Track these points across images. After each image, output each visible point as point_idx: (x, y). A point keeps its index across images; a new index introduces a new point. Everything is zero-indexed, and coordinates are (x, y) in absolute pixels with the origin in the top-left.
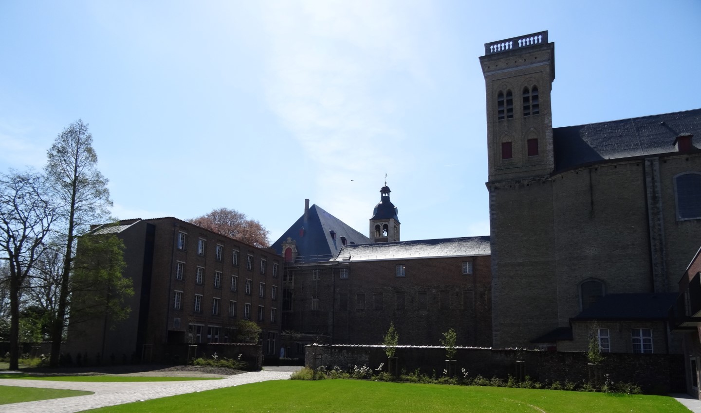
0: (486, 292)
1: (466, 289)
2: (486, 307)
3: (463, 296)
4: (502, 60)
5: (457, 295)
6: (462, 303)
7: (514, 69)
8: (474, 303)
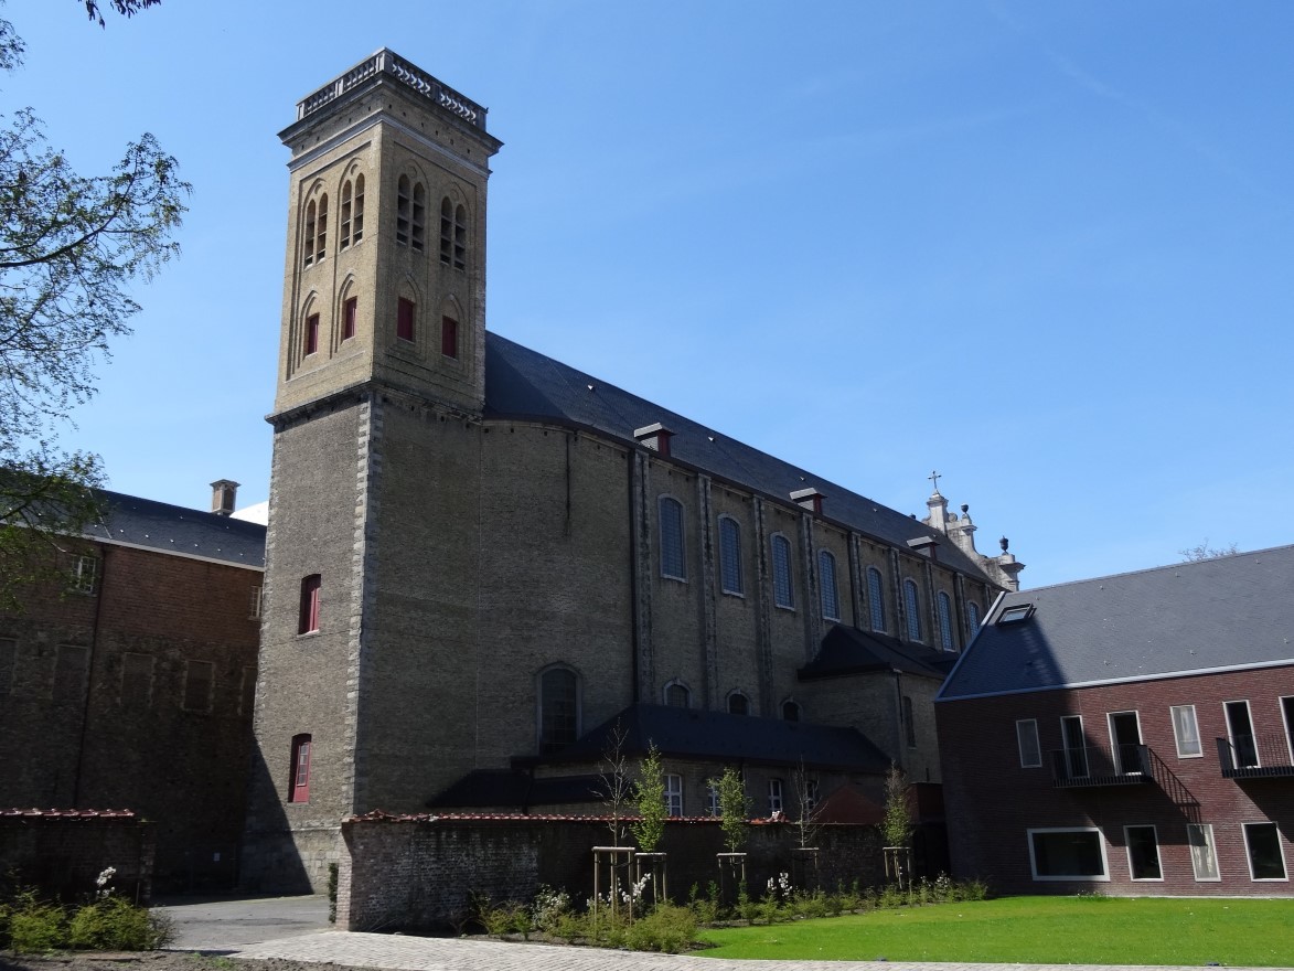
0: (124, 657)
1: (70, 638)
2: (118, 700)
3: (55, 659)
4: (416, 109)
5: (40, 654)
6: (51, 681)
7: (434, 146)
8: (86, 684)
